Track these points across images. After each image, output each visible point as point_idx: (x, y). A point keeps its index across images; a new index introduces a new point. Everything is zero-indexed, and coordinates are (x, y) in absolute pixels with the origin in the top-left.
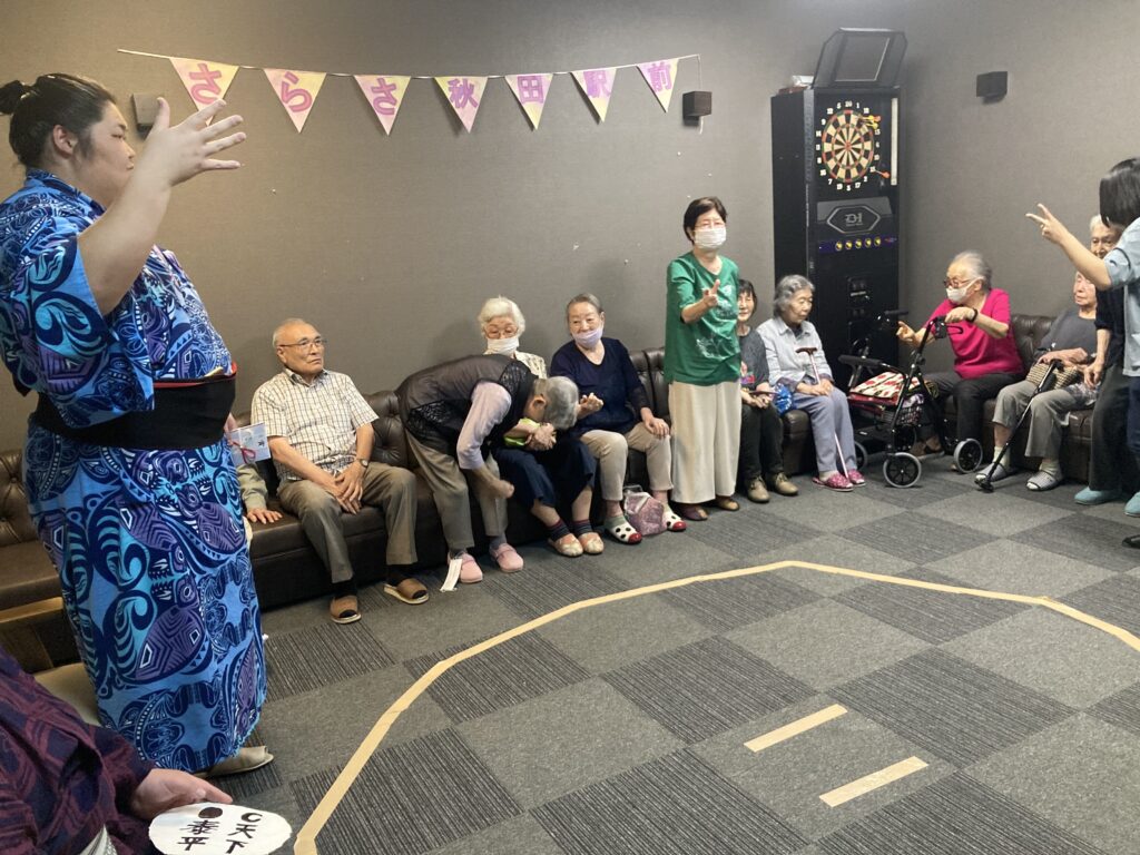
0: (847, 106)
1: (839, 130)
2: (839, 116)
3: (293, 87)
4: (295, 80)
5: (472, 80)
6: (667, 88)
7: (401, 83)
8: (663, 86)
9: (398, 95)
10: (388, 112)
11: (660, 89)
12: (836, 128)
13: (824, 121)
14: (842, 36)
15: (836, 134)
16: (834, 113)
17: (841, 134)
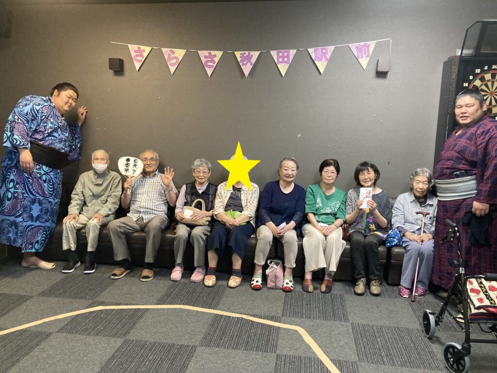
0: (493, 68)
1: (485, 83)
2: (485, 74)
3: (172, 56)
4: (173, 53)
5: (252, 53)
6: (366, 57)
7: (219, 54)
8: (364, 56)
9: (217, 60)
10: (210, 67)
11: (362, 57)
12: (482, 82)
13: (471, 77)
14: (480, 24)
15: (481, 85)
16: (481, 72)
17: (486, 86)
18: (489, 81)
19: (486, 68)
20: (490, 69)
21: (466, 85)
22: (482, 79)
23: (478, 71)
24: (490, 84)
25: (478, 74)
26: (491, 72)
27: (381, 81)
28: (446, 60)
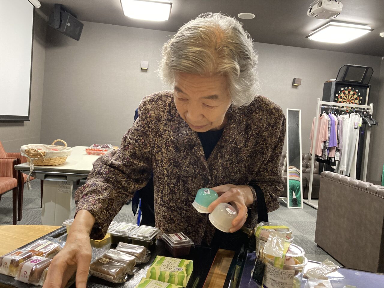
0: (349, 88)
1: (345, 95)
2: (346, 91)
12: (344, 94)
13: (339, 92)
14: (347, 66)
15: (344, 96)
16: (344, 90)
17: (346, 96)
18: (347, 94)
19: (346, 88)
20: (348, 89)
21: (337, 95)
22: (344, 93)
23: (342, 89)
24: (347, 96)
25: (343, 90)
26: (348, 90)
27: (294, 90)
28: (325, 82)
